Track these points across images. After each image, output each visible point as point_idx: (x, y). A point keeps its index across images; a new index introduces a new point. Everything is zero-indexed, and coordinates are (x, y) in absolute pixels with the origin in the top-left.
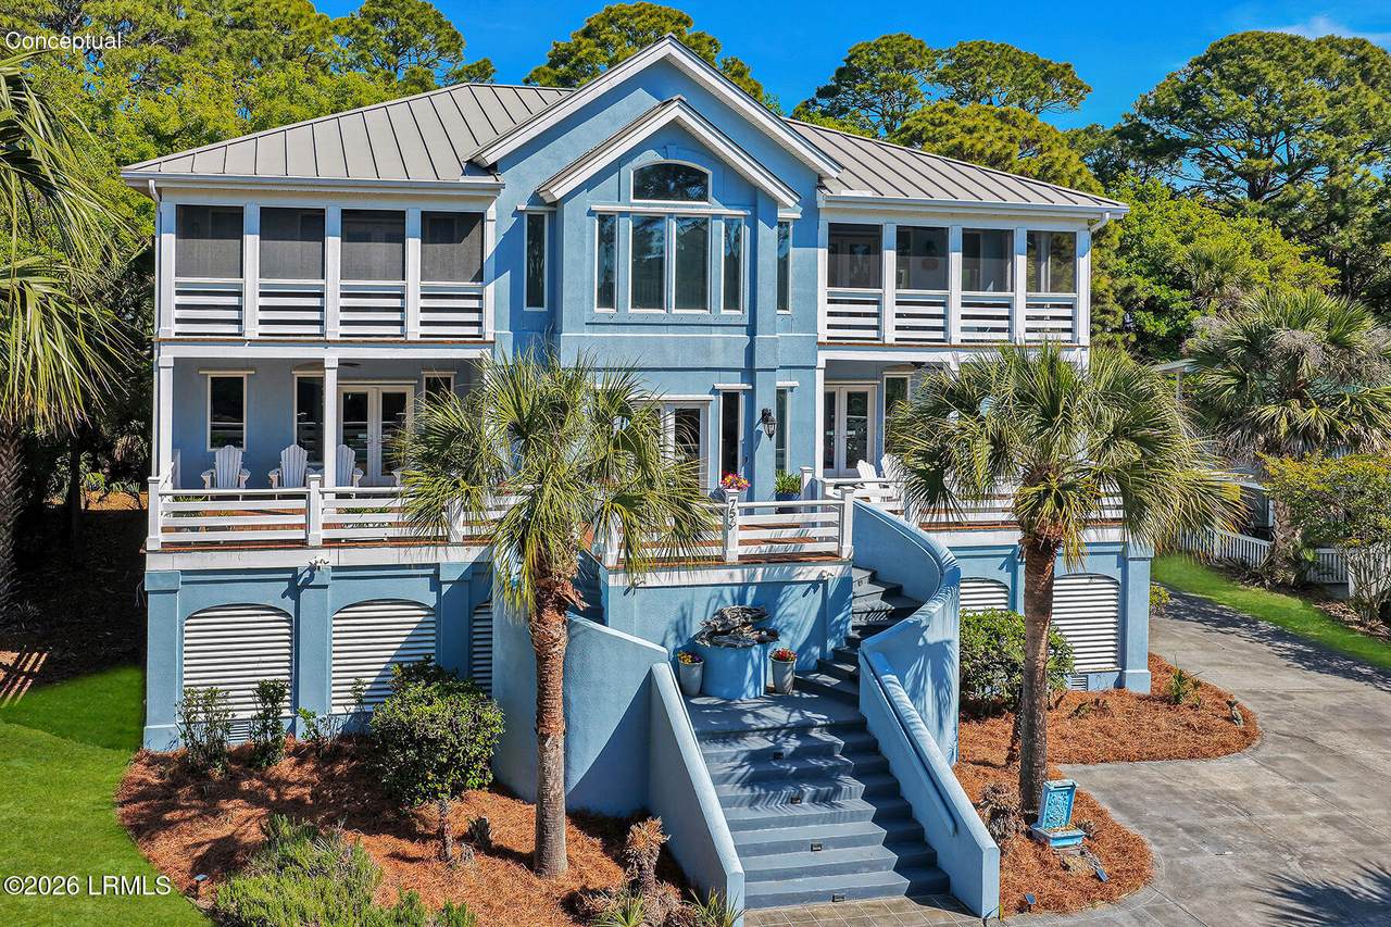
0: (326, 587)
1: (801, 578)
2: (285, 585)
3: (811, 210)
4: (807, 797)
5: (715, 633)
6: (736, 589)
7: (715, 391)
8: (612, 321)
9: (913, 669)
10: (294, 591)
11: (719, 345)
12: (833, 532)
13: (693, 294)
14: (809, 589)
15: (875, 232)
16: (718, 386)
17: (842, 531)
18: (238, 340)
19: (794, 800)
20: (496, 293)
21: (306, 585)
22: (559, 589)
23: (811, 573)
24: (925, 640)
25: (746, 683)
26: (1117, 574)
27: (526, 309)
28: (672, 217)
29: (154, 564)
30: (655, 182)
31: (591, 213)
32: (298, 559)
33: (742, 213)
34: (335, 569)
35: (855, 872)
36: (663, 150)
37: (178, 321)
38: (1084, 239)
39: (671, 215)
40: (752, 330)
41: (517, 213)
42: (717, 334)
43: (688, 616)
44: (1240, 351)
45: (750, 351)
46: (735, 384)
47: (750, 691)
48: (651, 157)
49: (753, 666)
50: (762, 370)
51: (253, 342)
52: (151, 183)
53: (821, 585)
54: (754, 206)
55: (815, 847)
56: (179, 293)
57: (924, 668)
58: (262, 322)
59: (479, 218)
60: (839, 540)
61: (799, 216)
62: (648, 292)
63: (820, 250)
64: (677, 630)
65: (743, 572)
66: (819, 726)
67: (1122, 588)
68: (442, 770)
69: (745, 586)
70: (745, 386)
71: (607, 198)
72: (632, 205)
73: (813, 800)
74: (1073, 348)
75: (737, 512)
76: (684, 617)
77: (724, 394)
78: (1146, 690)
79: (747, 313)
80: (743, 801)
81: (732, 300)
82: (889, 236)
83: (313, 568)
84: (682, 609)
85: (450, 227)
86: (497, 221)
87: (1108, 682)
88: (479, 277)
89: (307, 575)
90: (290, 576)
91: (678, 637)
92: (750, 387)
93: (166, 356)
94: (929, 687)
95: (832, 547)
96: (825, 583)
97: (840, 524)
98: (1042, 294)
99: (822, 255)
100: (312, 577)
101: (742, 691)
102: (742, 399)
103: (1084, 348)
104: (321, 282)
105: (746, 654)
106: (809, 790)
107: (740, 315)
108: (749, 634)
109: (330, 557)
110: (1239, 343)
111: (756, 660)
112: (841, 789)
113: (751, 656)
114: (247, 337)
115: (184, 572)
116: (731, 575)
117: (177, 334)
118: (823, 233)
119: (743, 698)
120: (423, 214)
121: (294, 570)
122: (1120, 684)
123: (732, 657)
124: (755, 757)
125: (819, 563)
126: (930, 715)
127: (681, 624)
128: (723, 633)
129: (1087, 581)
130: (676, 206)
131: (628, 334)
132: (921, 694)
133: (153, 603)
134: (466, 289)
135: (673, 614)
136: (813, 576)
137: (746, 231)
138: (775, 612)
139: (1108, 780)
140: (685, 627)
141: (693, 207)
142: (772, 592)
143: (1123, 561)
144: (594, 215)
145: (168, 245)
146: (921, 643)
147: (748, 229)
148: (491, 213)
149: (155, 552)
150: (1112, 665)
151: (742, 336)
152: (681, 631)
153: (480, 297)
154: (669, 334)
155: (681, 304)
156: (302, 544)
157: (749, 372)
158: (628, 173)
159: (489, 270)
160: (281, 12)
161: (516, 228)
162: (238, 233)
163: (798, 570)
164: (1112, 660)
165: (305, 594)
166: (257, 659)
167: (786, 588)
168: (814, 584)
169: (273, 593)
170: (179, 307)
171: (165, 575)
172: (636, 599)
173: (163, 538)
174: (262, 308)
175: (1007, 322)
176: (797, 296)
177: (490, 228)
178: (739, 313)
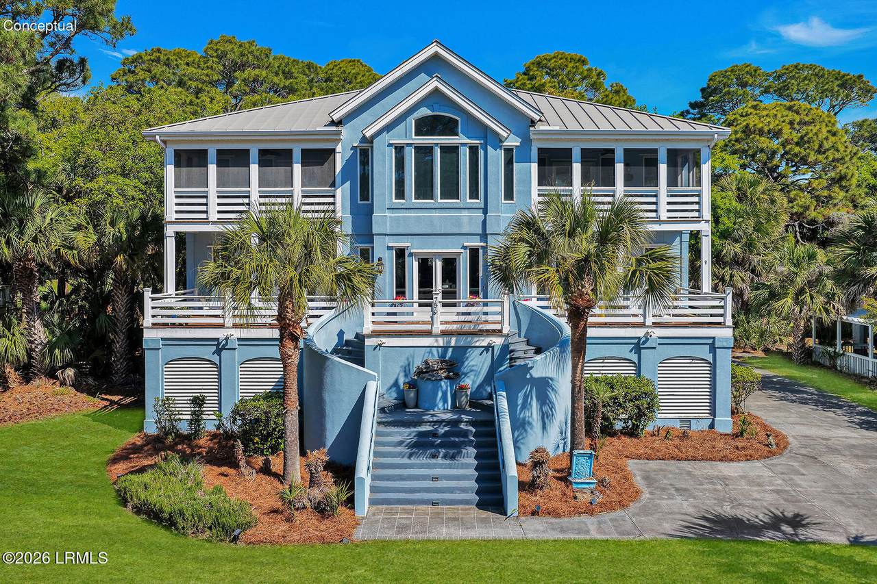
0: (235, 349)
1: (477, 344)
2: (214, 348)
3: (527, 141)
4: (441, 455)
5: (423, 372)
6: (440, 349)
7: (464, 247)
8: (403, 207)
9: (523, 392)
10: (218, 352)
11: (466, 220)
12: (498, 318)
13: (451, 191)
14: (483, 351)
15: (567, 153)
16: (466, 244)
17: (503, 317)
18: (206, 222)
19: (434, 456)
20: (342, 194)
21: (224, 348)
22: (291, 328)
23: (485, 341)
24: (530, 374)
25: (438, 401)
26: (710, 358)
27: (359, 202)
28: (437, 146)
29: (147, 334)
30: (427, 126)
31: (390, 145)
32: (219, 334)
33: (478, 142)
34: (239, 339)
35: (452, 493)
36: (431, 108)
37: (176, 212)
38: (705, 153)
39: (436, 144)
40: (485, 211)
41: (354, 148)
42: (465, 214)
43: (411, 364)
44: (861, 232)
45: (484, 223)
46: (476, 243)
47: (440, 405)
48: (424, 112)
49: (443, 392)
50: (491, 234)
51: (214, 223)
52: (158, 137)
53: (491, 349)
54: (485, 138)
55: (435, 479)
56: (177, 197)
57: (531, 391)
58: (219, 212)
59: (333, 151)
60: (501, 322)
61: (518, 144)
62: (424, 189)
63: (532, 164)
64: (405, 371)
65: (444, 340)
66: (465, 422)
67: (713, 366)
68: (265, 439)
69: (446, 348)
70: (482, 244)
71: (399, 137)
72: (415, 139)
73: (445, 457)
74: (700, 221)
75: (439, 305)
76: (409, 365)
77: (470, 249)
78: (729, 430)
79: (483, 201)
80: (405, 455)
81: (474, 194)
82: (576, 154)
83: (227, 339)
84: (408, 359)
85: (317, 157)
86: (343, 153)
87: (705, 425)
88: (333, 185)
89: (224, 342)
90: (216, 343)
91: (406, 376)
92: (485, 244)
93: (170, 231)
94: (534, 403)
95: (498, 327)
96: (493, 347)
97: (502, 313)
98: (679, 188)
99: (534, 167)
100: (227, 343)
101: (434, 405)
102: (481, 251)
103: (707, 221)
104: (248, 189)
105: (437, 384)
106: (443, 451)
107: (478, 202)
108: (443, 374)
109: (237, 334)
110: (859, 227)
111: (444, 388)
112: (462, 452)
113: (441, 385)
114: (210, 220)
115: (163, 339)
116: (437, 341)
117: (176, 219)
118: (534, 154)
119: (436, 409)
120: (303, 150)
121: (217, 339)
122: (712, 426)
123: (430, 386)
124: (421, 434)
125: (488, 336)
126: (536, 419)
127: (407, 368)
128: (426, 372)
129: (689, 361)
130: (439, 139)
131: (412, 214)
132: (528, 406)
133: (148, 355)
134: (327, 191)
135: (403, 362)
136: (485, 344)
137: (481, 153)
138: (463, 363)
139: (655, 467)
140: (409, 370)
141: (449, 139)
142: (461, 351)
143: (713, 349)
144: (392, 146)
145: (170, 170)
146: (528, 376)
147: (482, 152)
148: (339, 148)
149: (148, 328)
150: (708, 415)
151: (480, 214)
152: (407, 372)
153: (333, 196)
154: (436, 214)
155: (443, 196)
156: (222, 326)
157: (484, 236)
158: (411, 121)
159: (338, 180)
160: (347, 72)
161: (353, 156)
162: (205, 164)
163: (476, 339)
164: (708, 411)
165: (224, 353)
166: (201, 387)
167: (470, 350)
168: (487, 348)
169: (208, 352)
170: (177, 204)
171: (153, 340)
172: (380, 353)
173: (152, 320)
174: (219, 204)
175: (655, 206)
176: (519, 192)
177: (338, 157)
178: (478, 201)
